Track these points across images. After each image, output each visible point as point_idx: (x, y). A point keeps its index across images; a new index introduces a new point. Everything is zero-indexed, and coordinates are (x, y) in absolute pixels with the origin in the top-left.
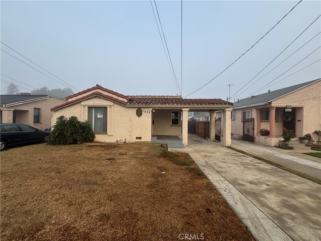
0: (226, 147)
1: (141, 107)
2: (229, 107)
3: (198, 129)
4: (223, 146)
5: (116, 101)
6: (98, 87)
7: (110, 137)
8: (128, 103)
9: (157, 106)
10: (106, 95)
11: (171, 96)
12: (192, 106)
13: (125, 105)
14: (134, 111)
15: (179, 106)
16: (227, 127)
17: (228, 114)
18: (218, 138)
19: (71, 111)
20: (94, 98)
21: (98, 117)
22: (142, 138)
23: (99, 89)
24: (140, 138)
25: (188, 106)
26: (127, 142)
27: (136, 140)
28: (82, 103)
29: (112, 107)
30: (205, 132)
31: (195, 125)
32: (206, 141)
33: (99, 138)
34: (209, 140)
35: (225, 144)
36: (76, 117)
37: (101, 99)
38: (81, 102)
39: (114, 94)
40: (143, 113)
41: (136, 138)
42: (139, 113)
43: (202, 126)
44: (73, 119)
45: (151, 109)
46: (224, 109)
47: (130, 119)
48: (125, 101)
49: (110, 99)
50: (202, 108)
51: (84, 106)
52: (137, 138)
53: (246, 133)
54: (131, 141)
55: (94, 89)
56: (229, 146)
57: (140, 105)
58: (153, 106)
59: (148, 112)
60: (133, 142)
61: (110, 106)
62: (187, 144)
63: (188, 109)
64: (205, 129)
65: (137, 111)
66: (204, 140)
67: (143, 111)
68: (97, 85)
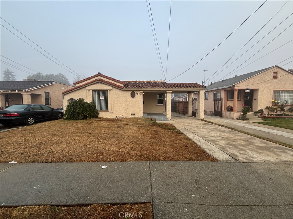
0: (200, 120)
1: (135, 91)
2: (203, 89)
3: (178, 108)
4: (198, 119)
5: (114, 86)
6: (100, 75)
7: (111, 114)
8: (125, 87)
9: (147, 89)
10: (107, 81)
11: (157, 81)
12: (174, 89)
13: (122, 89)
14: (129, 94)
15: (164, 89)
16: (201, 104)
17: (202, 95)
18: (194, 114)
19: (78, 94)
20: (97, 84)
21: (100, 99)
22: (135, 114)
23: (101, 76)
24: (134, 114)
25: (171, 89)
26: (124, 117)
27: (130, 116)
28: (87, 88)
29: (112, 90)
30: (184, 110)
31: (176, 105)
32: (185, 117)
33: (102, 115)
34: (187, 116)
35: (199, 118)
36: (83, 99)
37: (102, 84)
38: (86, 87)
39: (113, 81)
40: (136, 95)
41: (131, 114)
42: (133, 95)
43: (181, 105)
44: (81, 101)
45: (143, 92)
46: (198, 91)
47: (126, 100)
48: (122, 85)
49: (110, 84)
50: (182, 90)
51: (89, 90)
52: (132, 115)
53: (216, 109)
54: (127, 117)
55: (96, 76)
56: (202, 119)
57: (134, 89)
58: (144, 89)
59: (140, 94)
60: (129, 118)
61: (110, 90)
62: (170, 118)
63: (171, 92)
64: (184, 107)
65: (131, 93)
66: (183, 116)
67: (136, 94)
68: (99, 73)
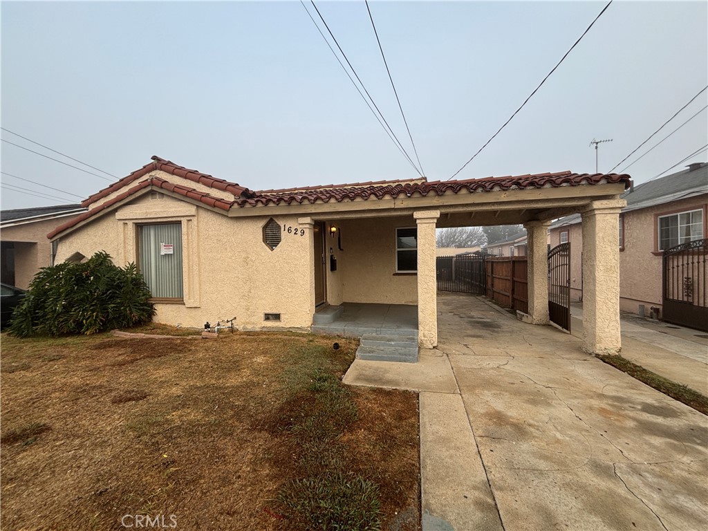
0: (597, 356)
1: (277, 216)
2: (610, 193)
4: (584, 351)
5: (203, 203)
6: (159, 164)
7: (194, 312)
8: (236, 206)
9: (326, 208)
10: (176, 187)
13: (228, 211)
14: (254, 231)
15: (402, 202)
16: (600, 275)
17: (606, 223)
18: (559, 316)
19: (95, 240)
20: (150, 198)
21: (163, 253)
22: (282, 316)
23: (161, 170)
24: (277, 317)
25: (436, 201)
26: (239, 326)
27: (260, 324)
28: (119, 215)
29: (194, 219)
31: (485, 270)
33: (165, 315)
34: (524, 319)
35: (593, 345)
36: (107, 256)
37: (165, 198)
38: (116, 210)
39: (198, 181)
40: (284, 234)
41: (263, 316)
42: (272, 238)
43: (503, 272)
44: (102, 260)
45: (308, 220)
46: (584, 207)
47: (244, 255)
48: (229, 197)
49: (186, 196)
50: (493, 204)
51: (125, 222)
52: (268, 317)
53: (675, 294)
54: (249, 327)
55: (147, 169)
56: (613, 352)
57: (272, 210)
58: (312, 210)
59: (299, 232)
60: (258, 329)
61: (190, 218)
62: (435, 339)
63: (437, 214)
64: (514, 282)
65: (265, 228)
66: (506, 322)
67: (282, 229)
68: (154, 158)
